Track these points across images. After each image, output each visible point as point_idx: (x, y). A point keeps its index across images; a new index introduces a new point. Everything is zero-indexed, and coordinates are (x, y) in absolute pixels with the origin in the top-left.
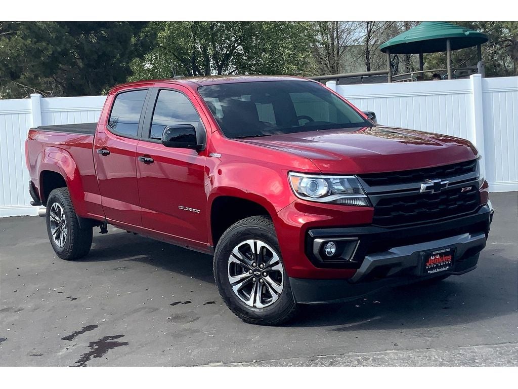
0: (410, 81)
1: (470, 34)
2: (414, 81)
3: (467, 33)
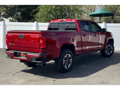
1: (109, 13)
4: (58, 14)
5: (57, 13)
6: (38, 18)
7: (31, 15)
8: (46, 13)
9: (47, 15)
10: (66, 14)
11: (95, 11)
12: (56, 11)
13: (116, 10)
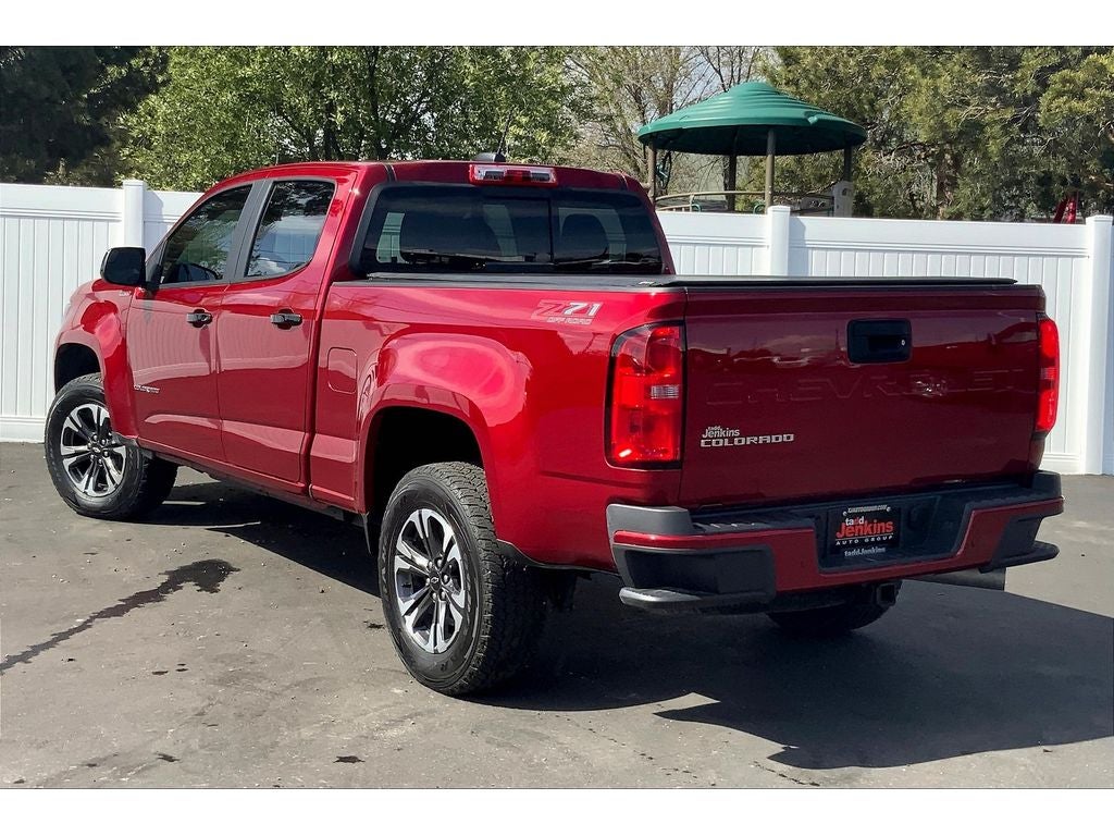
0: (687, 209)
1: (819, 120)
2: (694, 211)
3: (813, 120)
4: (339, 119)
5: (331, 108)
6: (145, 142)
7: (85, 119)
8: (228, 97)
9: (229, 118)
10: (415, 119)
11: (677, 98)
12: (316, 85)
13: (879, 94)
